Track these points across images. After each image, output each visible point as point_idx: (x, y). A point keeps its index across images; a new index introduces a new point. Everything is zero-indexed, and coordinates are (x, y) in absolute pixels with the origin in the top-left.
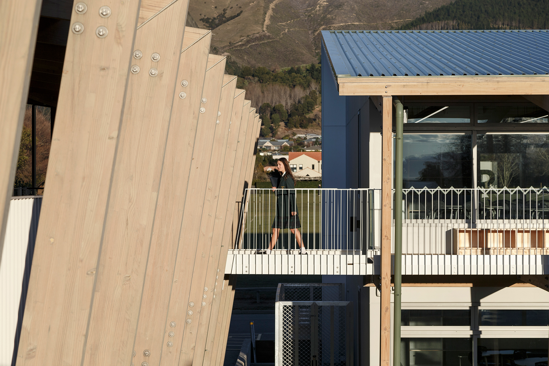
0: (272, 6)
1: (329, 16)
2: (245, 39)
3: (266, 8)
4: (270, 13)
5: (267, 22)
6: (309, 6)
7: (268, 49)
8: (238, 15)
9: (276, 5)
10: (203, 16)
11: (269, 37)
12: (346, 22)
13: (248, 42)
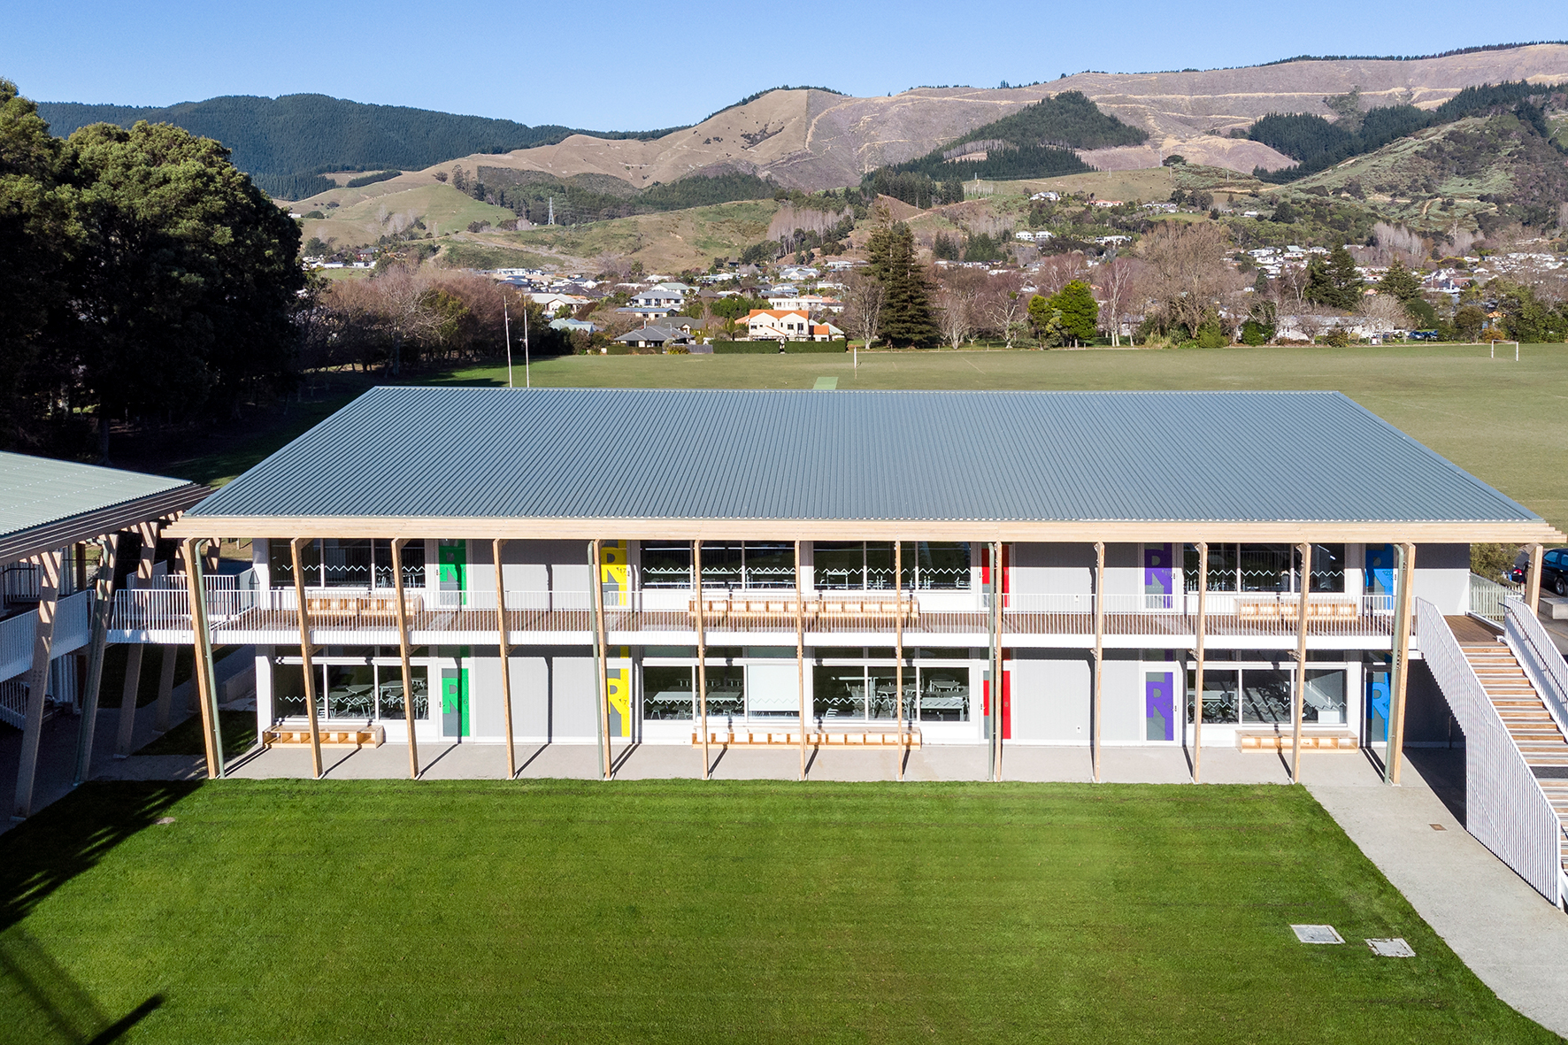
0: (814, 121)
1: (873, 132)
2: (787, 157)
3: (808, 124)
4: (812, 128)
5: (809, 138)
6: (852, 122)
7: (810, 168)
8: (780, 131)
9: (818, 121)
10: (743, 132)
11: (811, 155)
12: (890, 139)
13: (789, 160)
